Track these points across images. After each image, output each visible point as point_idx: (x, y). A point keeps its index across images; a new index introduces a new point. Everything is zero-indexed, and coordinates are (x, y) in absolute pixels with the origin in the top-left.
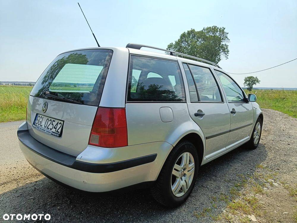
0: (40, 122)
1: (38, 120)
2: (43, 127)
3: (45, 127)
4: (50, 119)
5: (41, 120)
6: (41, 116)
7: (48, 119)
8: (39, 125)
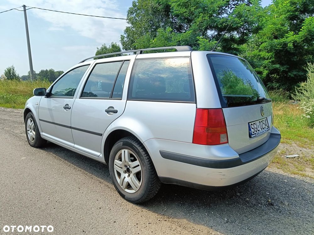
0: (256, 128)
1: (253, 128)
2: (260, 130)
3: (262, 129)
4: (260, 121)
5: (255, 127)
6: (253, 123)
7: (260, 122)
8: (256, 131)
